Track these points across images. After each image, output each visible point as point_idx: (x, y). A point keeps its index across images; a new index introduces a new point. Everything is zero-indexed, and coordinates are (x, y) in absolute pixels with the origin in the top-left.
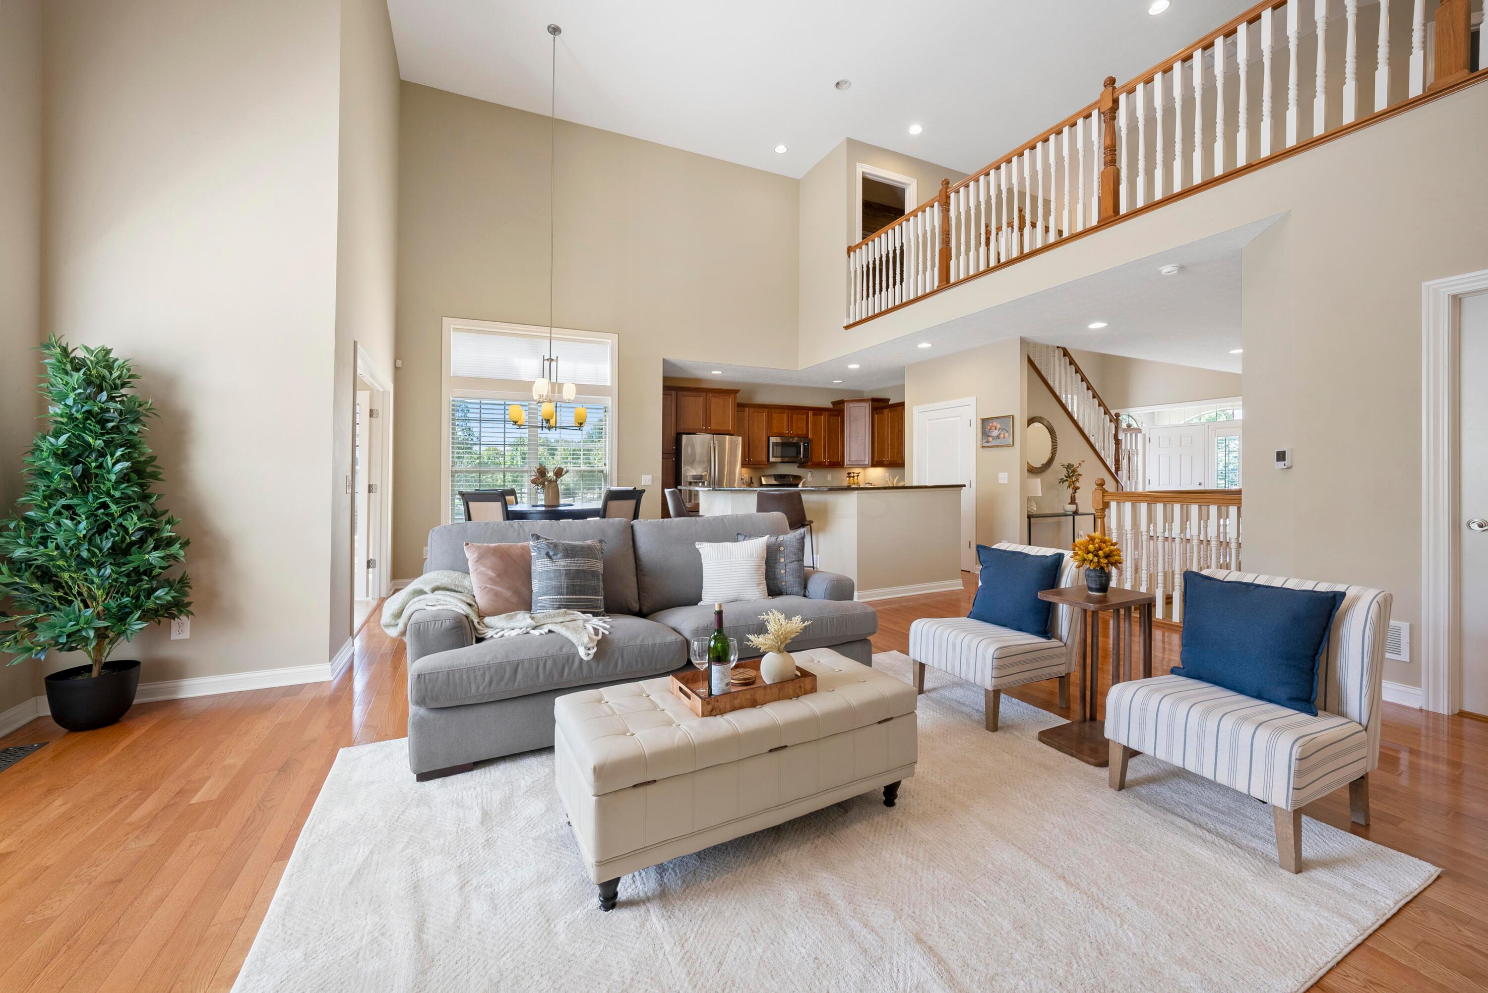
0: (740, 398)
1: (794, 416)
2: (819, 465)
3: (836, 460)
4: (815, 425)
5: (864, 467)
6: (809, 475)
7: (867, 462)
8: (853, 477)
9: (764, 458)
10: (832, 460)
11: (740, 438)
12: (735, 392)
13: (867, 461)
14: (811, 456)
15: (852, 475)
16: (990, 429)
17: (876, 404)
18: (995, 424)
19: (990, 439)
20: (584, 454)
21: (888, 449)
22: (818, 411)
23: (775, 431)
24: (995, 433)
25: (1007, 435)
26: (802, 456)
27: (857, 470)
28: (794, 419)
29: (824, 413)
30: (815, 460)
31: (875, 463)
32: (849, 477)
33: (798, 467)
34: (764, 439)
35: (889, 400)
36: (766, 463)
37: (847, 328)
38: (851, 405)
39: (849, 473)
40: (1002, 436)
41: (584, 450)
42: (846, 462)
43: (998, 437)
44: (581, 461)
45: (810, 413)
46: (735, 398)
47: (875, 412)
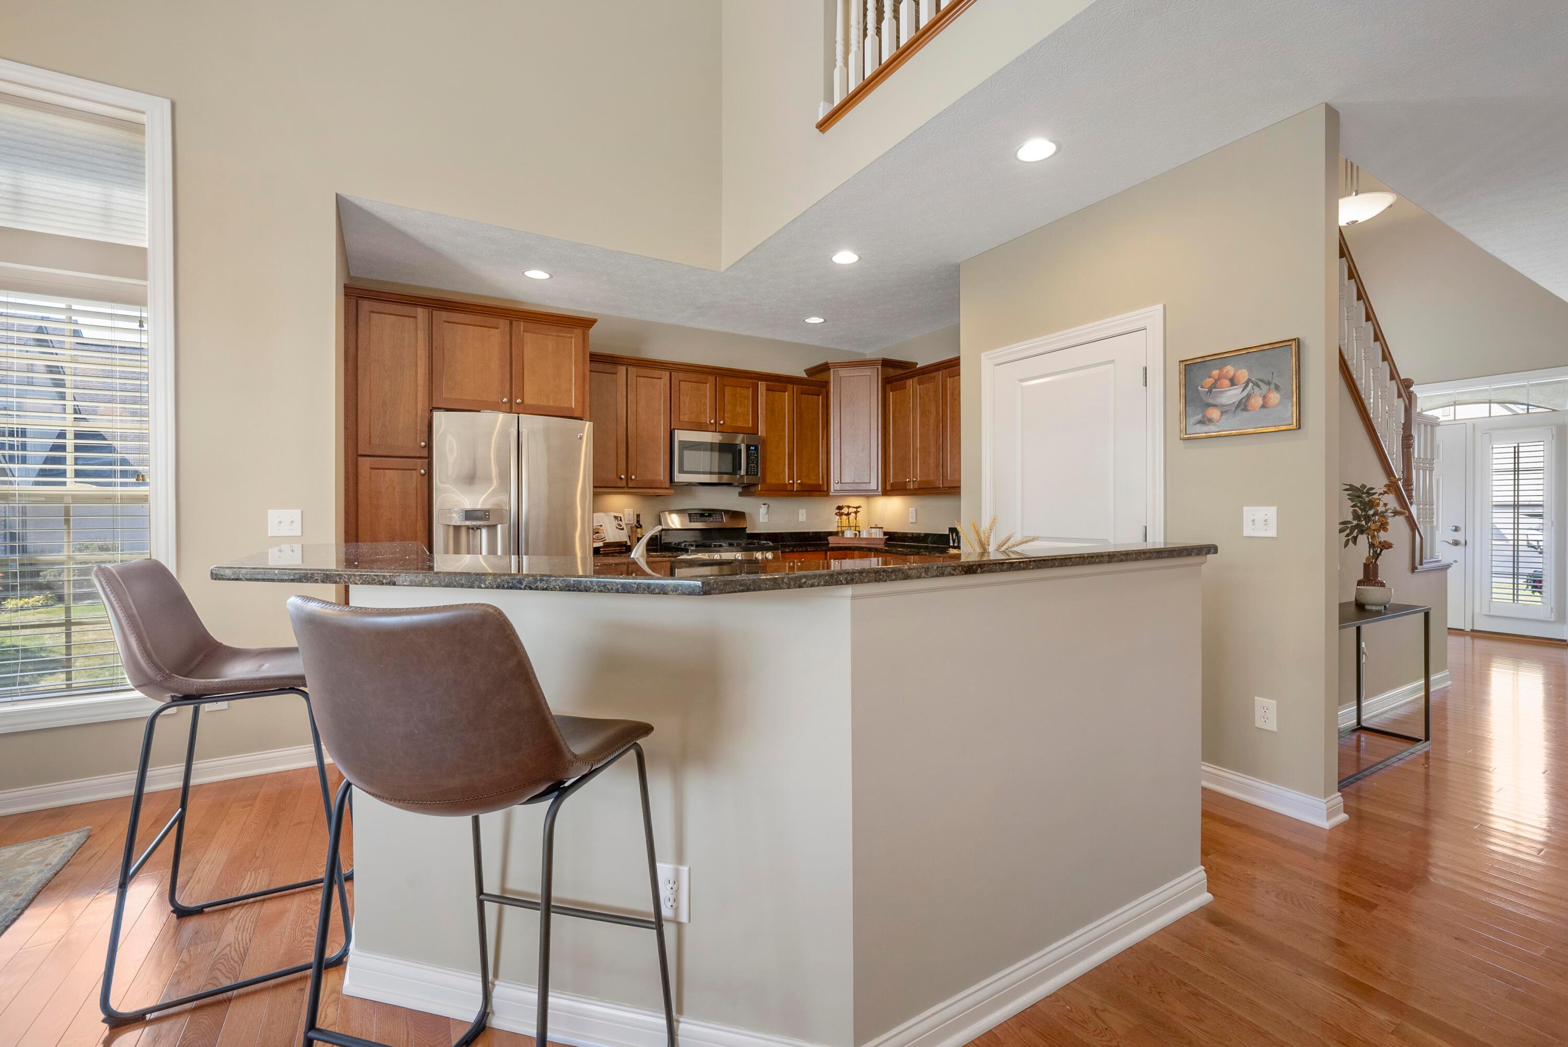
0: (599, 340)
1: (727, 389)
2: (782, 492)
3: (813, 482)
4: (771, 410)
5: (868, 495)
6: (763, 510)
7: (873, 486)
8: (848, 514)
9: (661, 474)
10: (806, 481)
11: (588, 426)
12: (584, 324)
13: (874, 483)
14: (764, 469)
15: (845, 510)
16: (1214, 386)
17: (892, 372)
18: (1230, 370)
19: (1214, 414)
20: (77, 448)
21: (915, 458)
22: (777, 382)
23: (685, 418)
24: (1232, 395)
25: (1274, 397)
26: (743, 472)
27: (854, 502)
28: (728, 398)
29: (790, 386)
30: (771, 480)
31: (888, 488)
32: (841, 514)
33: (741, 494)
34: (662, 433)
35: (917, 364)
36: (668, 485)
37: (823, 126)
38: (843, 372)
39: (840, 508)
40: (1257, 401)
41: (78, 436)
42: (834, 487)
43: (1243, 405)
44: (70, 468)
45: (762, 386)
46: (585, 339)
47: (888, 387)
